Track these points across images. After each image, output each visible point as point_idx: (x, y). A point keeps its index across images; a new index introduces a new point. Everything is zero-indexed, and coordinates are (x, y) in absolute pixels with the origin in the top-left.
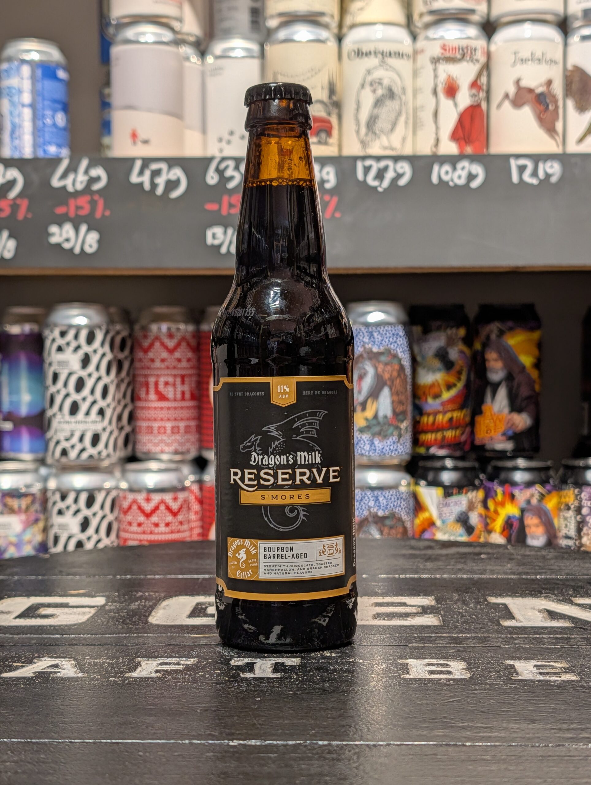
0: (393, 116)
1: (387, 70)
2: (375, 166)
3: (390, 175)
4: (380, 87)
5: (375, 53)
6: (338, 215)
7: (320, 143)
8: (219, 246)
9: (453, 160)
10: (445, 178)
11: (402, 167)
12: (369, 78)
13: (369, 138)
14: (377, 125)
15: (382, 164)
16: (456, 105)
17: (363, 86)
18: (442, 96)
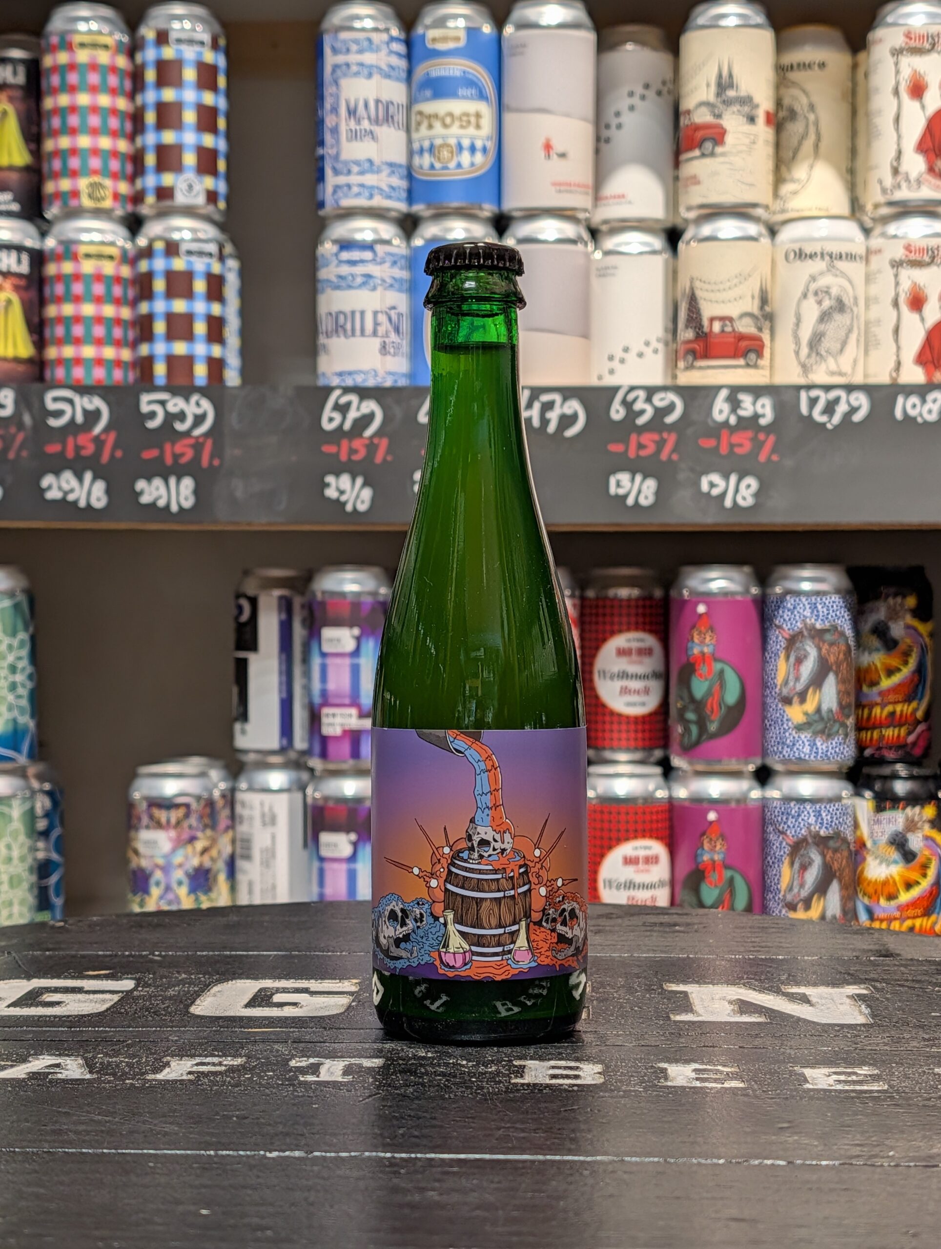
0: (843, 333)
1: (836, 276)
2: (823, 398)
3: (842, 409)
4: (827, 298)
5: (822, 254)
6: (775, 458)
7: (748, 365)
8: (626, 496)
9: (922, 391)
10: (912, 413)
11: (857, 399)
12: (813, 286)
13: (813, 360)
14: (823, 345)
15: (832, 395)
16: (922, 320)
17: (805, 296)
18: (904, 308)
